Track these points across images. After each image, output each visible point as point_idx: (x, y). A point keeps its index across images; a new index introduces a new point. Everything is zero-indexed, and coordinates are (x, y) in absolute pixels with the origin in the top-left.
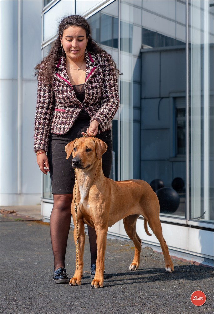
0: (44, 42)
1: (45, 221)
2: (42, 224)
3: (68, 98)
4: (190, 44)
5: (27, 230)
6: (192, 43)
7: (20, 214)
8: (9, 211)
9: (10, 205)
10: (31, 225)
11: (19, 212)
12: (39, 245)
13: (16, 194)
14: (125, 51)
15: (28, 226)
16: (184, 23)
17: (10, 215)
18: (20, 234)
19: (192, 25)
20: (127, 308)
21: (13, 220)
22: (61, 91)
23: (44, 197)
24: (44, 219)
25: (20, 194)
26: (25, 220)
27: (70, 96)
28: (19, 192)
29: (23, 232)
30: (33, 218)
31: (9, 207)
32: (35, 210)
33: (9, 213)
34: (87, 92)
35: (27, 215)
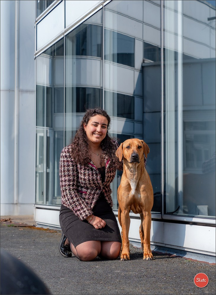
0: (36, 52)
1: (37, 226)
2: (34, 229)
3: (93, 180)
4: (164, 49)
5: (17, 233)
6: (166, 48)
7: (15, 222)
8: (3, 220)
9: (7, 215)
10: (22, 230)
11: (14, 220)
12: (26, 244)
13: (13, 204)
14: (109, 60)
15: (20, 230)
16: (159, 27)
17: (5, 222)
18: (9, 236)
19: (166, 29)
20: (91, 285)
21: (6, 226)
22: (87, 174)
23: (37, 203)
24: (36, 224)
25: (16, 204)
26: (18, 226)
27: (96, 179)
28: (15, 202)
29: (13, 235)
30: (26, 224)
31: (5, 216)
32: (30, 219)
33: (4, 221)
34: (107, 175)
35: (20, 222)
